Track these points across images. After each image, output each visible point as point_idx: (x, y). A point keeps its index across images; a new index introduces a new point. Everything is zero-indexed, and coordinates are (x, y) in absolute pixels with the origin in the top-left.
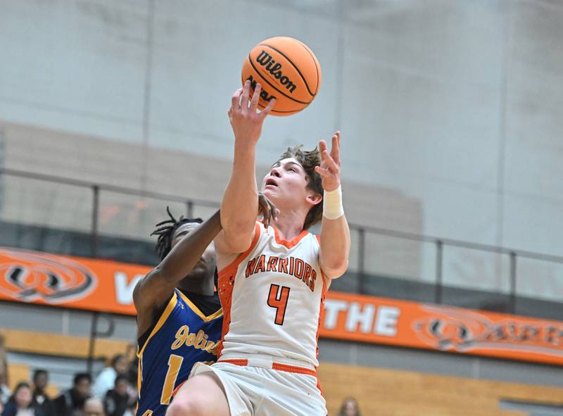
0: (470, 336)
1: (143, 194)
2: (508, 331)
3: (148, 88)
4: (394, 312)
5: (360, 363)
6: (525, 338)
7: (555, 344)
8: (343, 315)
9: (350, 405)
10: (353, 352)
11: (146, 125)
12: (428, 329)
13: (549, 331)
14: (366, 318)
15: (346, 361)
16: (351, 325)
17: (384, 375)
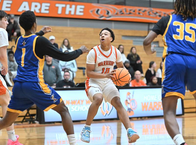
0: (110, 14)
2: (124, 11)
4: (83, 7)
5: (71, 26)
6: (130, 13)
8: (64, 9)
9: (66, 41)
10: (69, 22)
12: (95, 12)
13: (139, 10)
14: (73, 9)
15: (66, 25)
16: (67, 12)
17: (81, 30)
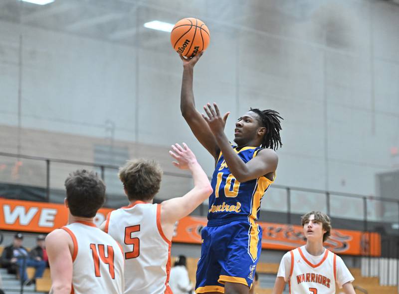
1: (19, 156)
3: (20, 92)
7: (273, 237)
11: (19, 114)
12: (197, 231)
13: (269, 229)
